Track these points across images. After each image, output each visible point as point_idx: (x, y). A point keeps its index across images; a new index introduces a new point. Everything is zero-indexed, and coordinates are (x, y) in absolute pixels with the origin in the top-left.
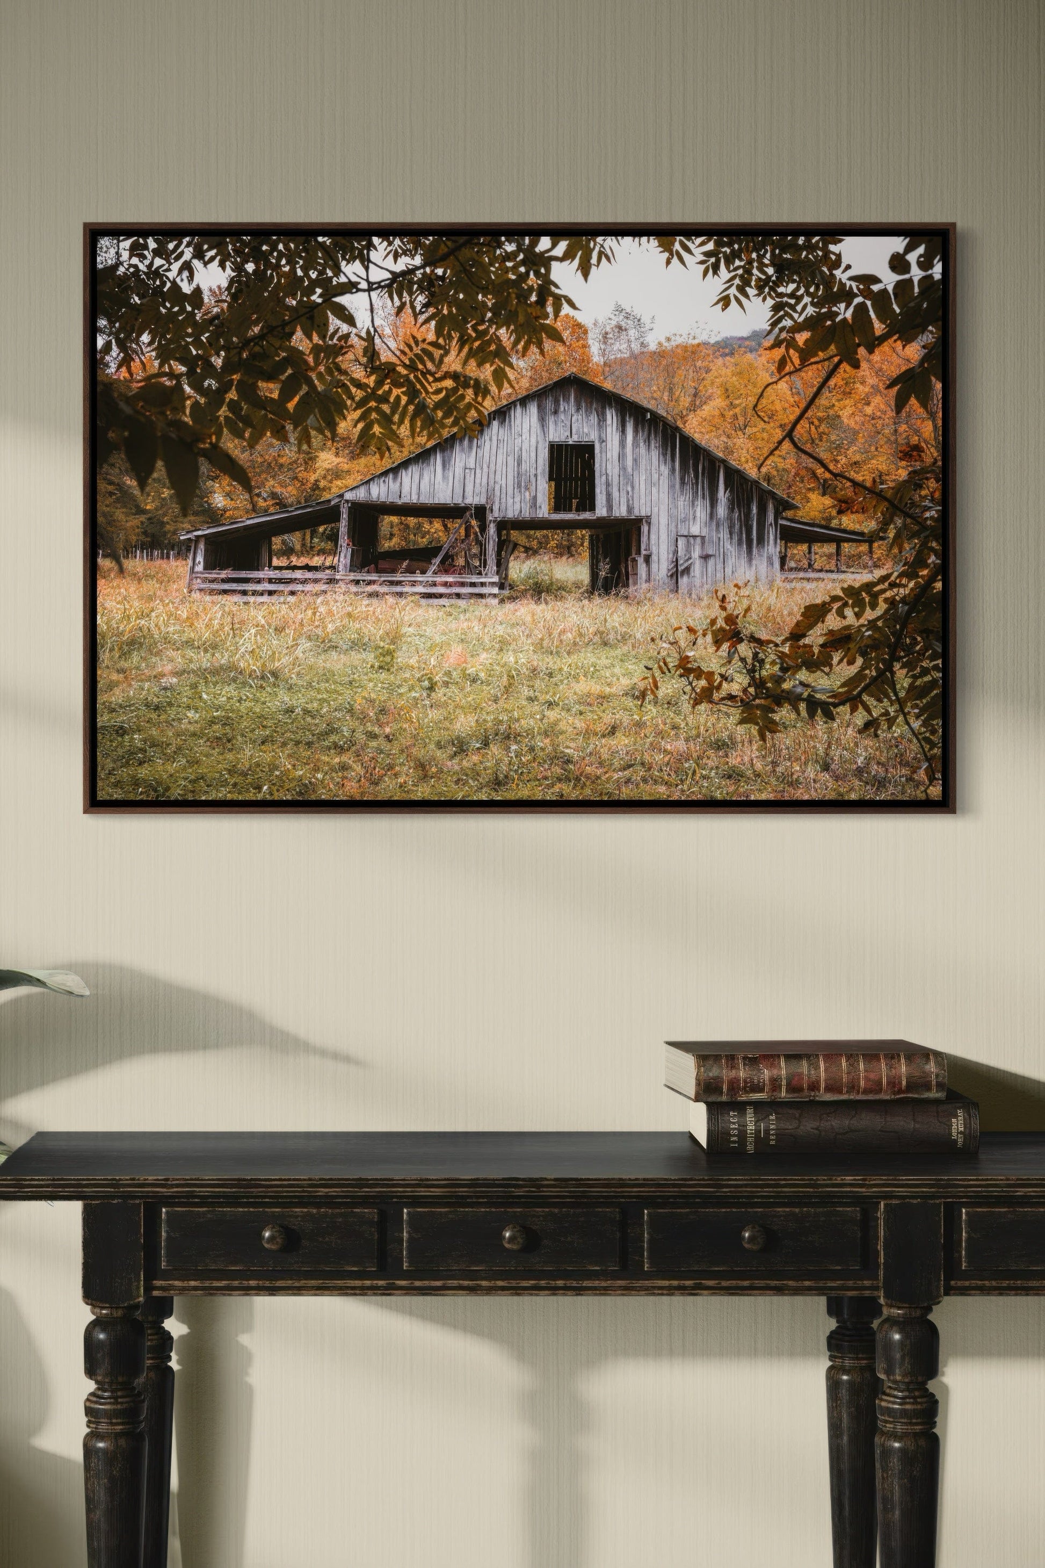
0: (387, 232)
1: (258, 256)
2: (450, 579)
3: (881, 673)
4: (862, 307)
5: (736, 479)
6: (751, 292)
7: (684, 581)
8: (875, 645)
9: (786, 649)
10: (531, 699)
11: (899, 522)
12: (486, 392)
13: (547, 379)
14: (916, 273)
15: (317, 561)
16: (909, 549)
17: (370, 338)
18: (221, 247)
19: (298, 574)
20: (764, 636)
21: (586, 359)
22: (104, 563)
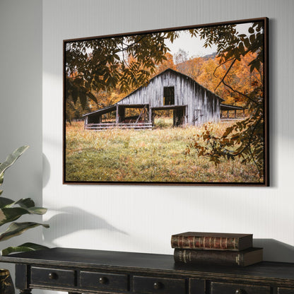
0: (127, 35)
1: (99, 45)
2: (141, 124)
3: (247, 147)
4: (241, 44)
5: (209, 94)
6: (213, 42)
7: (196, 122)
8: (245, 139)
9: (222, 140)
10: (159, 155)
11: (251, 103)
12: (149, 74)
13: (163, 70)
14: (256, 33)
15: (111, 120)
16: (254, 111)
17: (123, 63)
18: (91, 43)
19: (107, 124)
20: (216, 137)
21: (172, 64)
22: (67, 123)
